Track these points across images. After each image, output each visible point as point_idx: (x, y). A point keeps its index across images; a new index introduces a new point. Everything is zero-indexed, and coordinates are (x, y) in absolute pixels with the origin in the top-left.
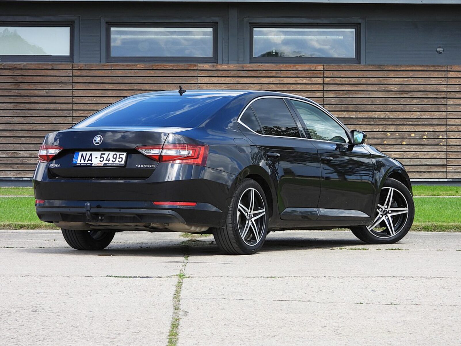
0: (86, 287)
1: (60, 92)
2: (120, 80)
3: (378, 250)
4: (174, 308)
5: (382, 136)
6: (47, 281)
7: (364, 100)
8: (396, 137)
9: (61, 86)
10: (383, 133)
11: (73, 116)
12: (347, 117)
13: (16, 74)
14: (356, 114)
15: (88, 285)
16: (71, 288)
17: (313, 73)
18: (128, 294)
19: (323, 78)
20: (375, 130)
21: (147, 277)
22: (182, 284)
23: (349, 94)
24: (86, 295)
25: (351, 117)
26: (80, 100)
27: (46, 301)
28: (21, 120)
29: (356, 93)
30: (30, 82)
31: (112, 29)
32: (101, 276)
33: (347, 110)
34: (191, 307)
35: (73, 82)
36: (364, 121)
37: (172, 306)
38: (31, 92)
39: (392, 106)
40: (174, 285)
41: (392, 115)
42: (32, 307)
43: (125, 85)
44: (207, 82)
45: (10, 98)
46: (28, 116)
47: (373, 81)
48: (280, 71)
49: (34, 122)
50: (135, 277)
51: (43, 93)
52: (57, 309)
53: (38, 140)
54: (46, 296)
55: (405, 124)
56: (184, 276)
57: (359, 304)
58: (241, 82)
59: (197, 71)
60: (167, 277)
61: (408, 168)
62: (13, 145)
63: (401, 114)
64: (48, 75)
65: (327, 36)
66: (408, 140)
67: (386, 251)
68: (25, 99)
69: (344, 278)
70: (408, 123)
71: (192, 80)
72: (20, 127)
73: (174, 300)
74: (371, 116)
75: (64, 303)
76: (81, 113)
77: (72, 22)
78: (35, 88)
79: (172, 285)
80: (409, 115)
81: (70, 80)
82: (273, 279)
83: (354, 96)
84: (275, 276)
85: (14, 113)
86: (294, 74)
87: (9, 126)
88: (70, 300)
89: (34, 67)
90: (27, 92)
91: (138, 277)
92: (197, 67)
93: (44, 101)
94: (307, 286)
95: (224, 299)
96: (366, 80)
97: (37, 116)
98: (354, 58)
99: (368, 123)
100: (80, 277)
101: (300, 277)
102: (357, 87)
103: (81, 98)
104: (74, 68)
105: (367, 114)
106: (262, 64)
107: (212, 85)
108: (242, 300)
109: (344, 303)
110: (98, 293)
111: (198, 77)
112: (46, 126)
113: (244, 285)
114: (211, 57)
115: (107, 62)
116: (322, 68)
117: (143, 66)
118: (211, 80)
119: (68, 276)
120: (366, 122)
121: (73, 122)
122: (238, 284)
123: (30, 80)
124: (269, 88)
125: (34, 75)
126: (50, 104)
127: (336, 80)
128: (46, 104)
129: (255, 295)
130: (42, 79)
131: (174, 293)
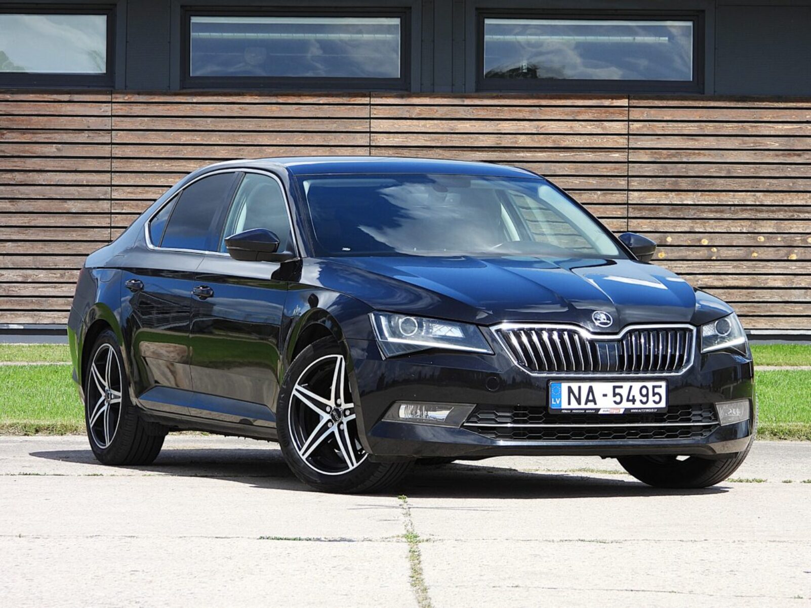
0: (226, 559)
1: (85, 149)
2: (209, 124)
3: (785, 482)
5: (748, 241)
6: (143, 547)
7: (712, 168)
8: (777, 244)
9: (89, 136)
10: (749, 235)
11: (113, 197)
12: (675, 203)
14: (695, 197)
15: (228, 556)
16: (195, 563)
17: (606, 112)
18: (316, 576)
19: (627, 123)
20: (733, 230)
21: (343, 540)
22: (419, 555)
23: (681, 155)
24: (232, 578)
25: (685, 202)
26: (128, 164)
27: (153, 590)
29: (694, 154)
30: (24, 128)
31: (194, 20)
32: (249, 538)
33: (677, 188)
35: (113, 128)
36: (711, 211)
37: (416, 603)
38: (27, 148)
39: (768, 180)
40: (404, 556)
41: (769, 199)
42: (128, 602)
43: (220, 136)
44: (388, 130)
46: (20, 197)
47: (729, 129)
48: (538, 108)
49: (31, 210)
50: (319, 540)
51: (52, 150)
53: (41, 247)
54: (151, 579)
55: (796, 217)
56: (418, 539)
57: (795, 598)
58: (458, 129)
59: (368, 107)
60: (384, 539)
61: (801, 308)
63: (788, 197)
64: (62, 114)
65: (636, 36)
66: (802, 250)
67: (804, 484)
68: (15, 162)
69: (746, 545)
70: (802, 216)
71: (358, 126)
73: (415, 589)
74: (726, 201)
75: (192, 593)
76: (129, 193)
77: (111, 5)
78: (34, 140)
79: (401, 557)
80: (803, 199)
81: (107, 123)
82: (602, 544)
83: (691, 160)
84: (605, 538)
86: (567, 114)
88: (203, 588)
89: (33, 97)
90: (18, 148)
91: (323, 539)
92: (368, 99)
93: (54, 167)
94: (678, 560)
95: (516, 587)
96: (715, 128)
97: (38, 197)
98: (690, 82)
99: (718, 215)
100: (207, 540)
101: (656, 541)
102: (697, 140)
103: (130, 162)
104: (114, 100)
105: (718, 196)
106: (501, 94)
107: (400, 135)
108: (554, 588)
109: (764, 596)
110: (254, 574)
111: (370, 118)
112: (58, 219)
113: (548, 557)
114: (398, 78)
115: (184, 88)
116: (625, 102)
117: (257, 97)
118: (396, 126)
119: (181, 537)
120: (715, 214)
121: (113, 211)
122: (536, 556)
123: (25, 123)
124: (516, 142)
125: (34, 113)
126: (65, 173)
127: (654, 126)
128: (58, 173)
129: (578, 579)
130: (50, 121)
131: (410, 574)
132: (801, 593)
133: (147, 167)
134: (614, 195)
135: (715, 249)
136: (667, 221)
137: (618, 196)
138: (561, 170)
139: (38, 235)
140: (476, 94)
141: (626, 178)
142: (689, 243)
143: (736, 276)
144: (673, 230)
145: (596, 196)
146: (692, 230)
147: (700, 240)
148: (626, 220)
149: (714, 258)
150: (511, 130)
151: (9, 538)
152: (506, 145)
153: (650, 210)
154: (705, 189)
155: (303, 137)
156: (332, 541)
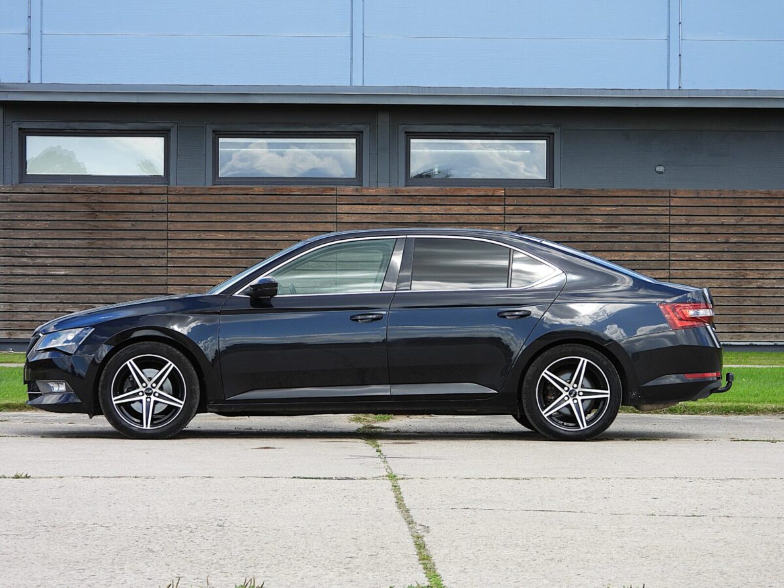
0: (274, 491)
1: (151, 225)
2: (232, 208)
4: (406, 522)
6: (217, 484)
7: (559, 236)
9: (153, 217)
11: (169, 256)
13: (92, 200)
15: (274, 489)
16: (254, 494)
17: (490, 200)
18: (334, 502)
19: (503, 206)
21: (347, 478)
22: (399, 489)
24: (280, 504)
26: (179, 235)
27: (230, 512)
28: (98, 262)
30: (111, 211)
31: (221, 140)
32: (286, 478)
34: (429, 520)
35: (168, 211)
37: (403, 519)
38: (112, 224)
40: (390, 489)
42: (215, 520)
44: (348, 212)
45: (83, 233)
46: (108, 256)
47: (571, 210)
48: (446, 197)
49: (115, 264)
50: (332, 478)
51: (128, 225)
52: (250, 523)
54: (226, 504)
56: (396, 478)
57: (650, 515)
58: (393, 211)
59: (335, 196)
60: (373, 478)
64: (135, 202)
68: (105, 233)
69: (611, 480)
71: (328, 209)
72: (97, 271)
73: (401, 510)
75: (255, 514)
76: (179, 253)
77: (167, 131)
78: (117, 219)
79: (387, 489)
81: (165, 208)
82: (517, 480)
84: (518, 477)
86: (465, 201)
87: (83, 270)
88: (262, 510)
89: (116, 191)
90: (106, 224)
91: (334, 478)
92: (335, 191)
93: (131, 237)
94: (569, 491)
95: (467, 508)
96: (561, 209)
97: (120, 256)
98: (544, 180)
100: (259, 479)
101: (552, 479)
102: (549, 218)
103: (180, 233)
104: (168, 193)
106: (422, 188)
107: (356, 215)
108: (492, 510)
109: (630, 514)
110: (293, 501)
111: (337, 204)
113: (483, 489)
114: (354, 178)
115: (214, 185)
116: (502, 193)
117: (262, 190)
118: (353, 209)
119: (241, 477)
121: (169, 265)
122: (476, 488)
123: (111, 208)
124: (431, 220)
125: (117, 201)
126: (137, 241)
127: (521, 208)
128: (132, 241)
129: (506, 503)
130: (127, 207)
131: (395, 501)
132: (653, 512)
140: (405, 188)
150: (428, 211)
151: (129, 478)
152: (425, 222)
155: (293, 216)
156: (341, 479)
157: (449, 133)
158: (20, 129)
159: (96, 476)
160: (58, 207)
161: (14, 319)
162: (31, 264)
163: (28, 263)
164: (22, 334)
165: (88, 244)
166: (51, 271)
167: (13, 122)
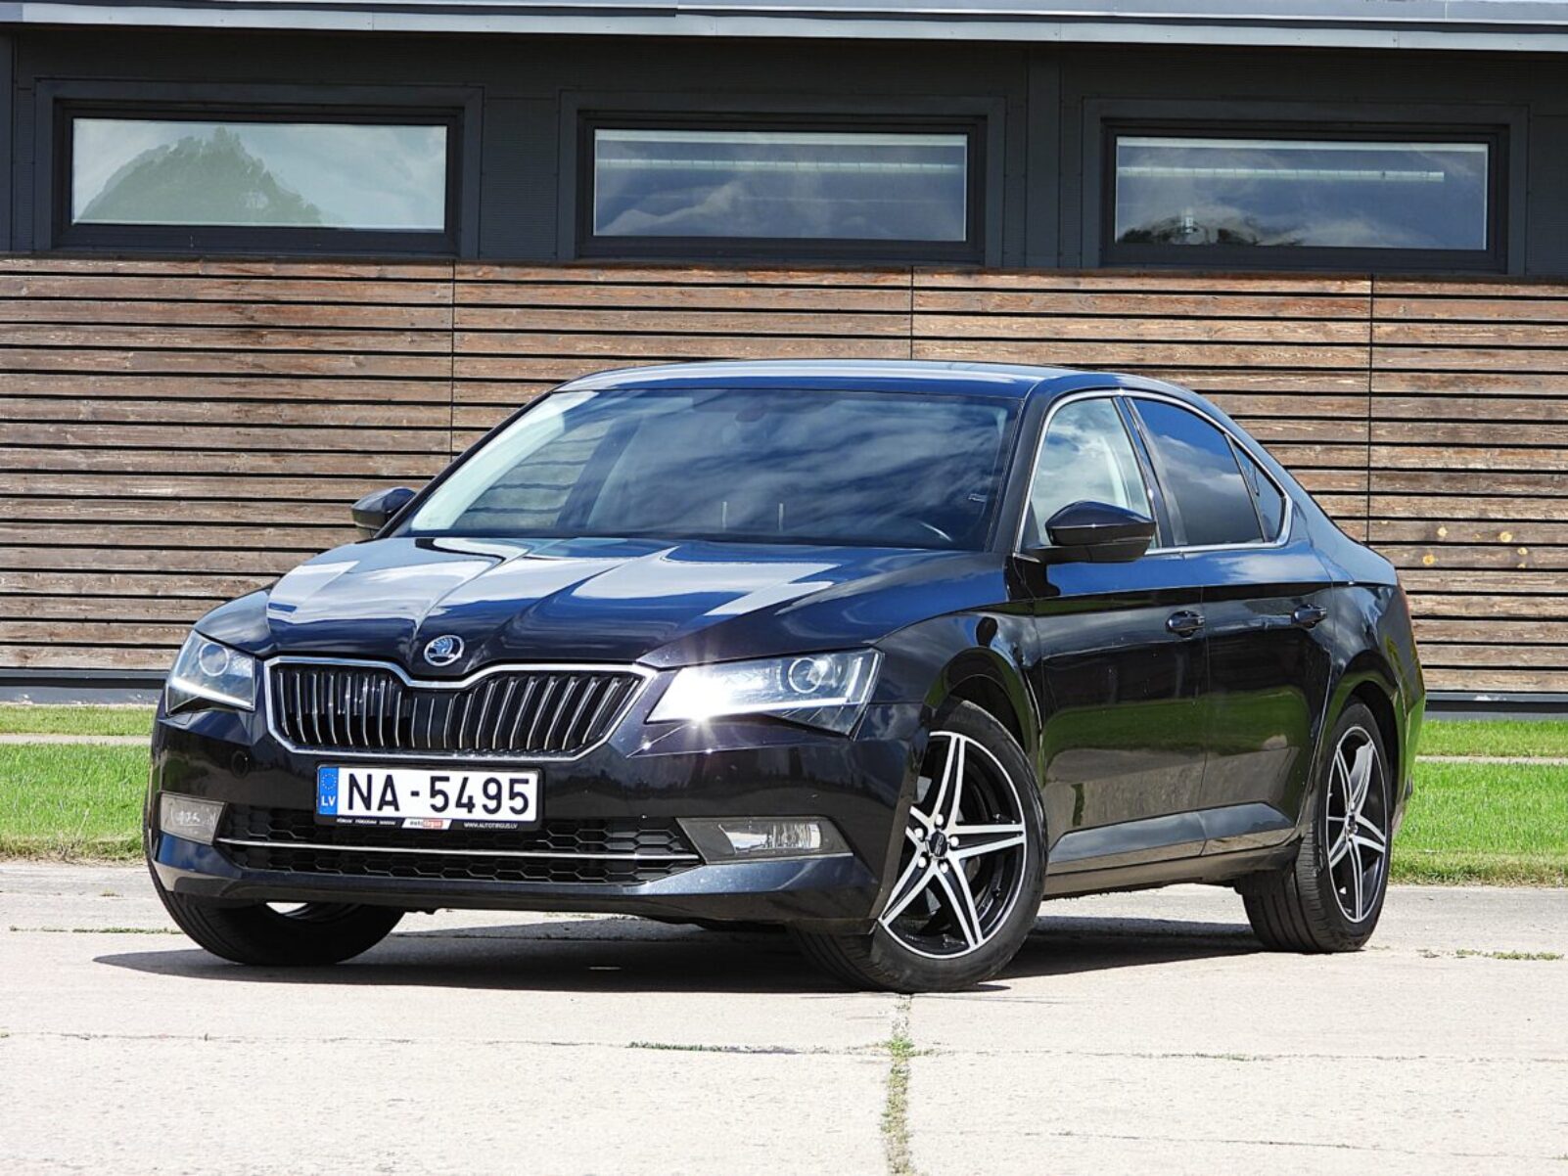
0: (562, 1081)
1: (407, 363)
2: (626, 320)
4: (889, 1166)
6: (418, 1059)
7: (1520, 406)
9: (412, 341)
11: (454, 449)
12: (1454, 467)
13: (249, 295)
14: (1488, 455)
15: (567, 1076)
16: (507, 1087)
17: (1331, 305)
18: (716, 1112)
19: (1368, 324)
20: (1557, 516)
21: (777, 1050)
22: (906, 1078)
23: (1464, 382)
24: (567, 1114)
25: (1471, 466)
26: (483, 391)
27: (423, 1133)
28: (266, 463)
29: (1488, 380)
30: (299, 324)
31: (601, 135)
32: (611, 1045)
33: (1457, 441)
34: (952, 1163)
35: (456, 326)
36: (1518, 483)
37: (883, 1159)
38: (303, 361)
40: (879, 1079)
42: (375, 1153)
43: (645, 342)
44: (943, 334)
45: (224, 383)
46: (291, 447)
47: (1551, 335)
48: (1211, 297)
49: (310, 470)
50: (735, 1050)
51: (347, 365)
52: (467, 1164)
54: (422, 1113)
56: (911, 1050)
57: (1559, 1159)
58: (1067, 333)
59: (909, 292)
60: (848, 1050)
62: (235, 553)
64: (366, 301)
65: (1387, 169)
68: (281, 385)
69: (1493, 1066)
71: (890, 326)
72: (259, 487)
73: (887, 1135)
74: (1545, 465)
75: (489, 1140)
77: (454, 108)
78: (316, 346)
79: (873, 1080)
81: (444, 318)
82: (1236, 1062)
83: (1481, 392)
84: (1243, 1052)
85: (240, 438)
86: (1262, 308)
87: (221, 485)
88: (511, 1131)
89: (313, 270)
90: (286, 360)
91: (742, 1048)
92: (909, 277)
93: (350, 394)
94: (1364, 1091)
95: (1067, 1134)
96: (1527, 334)
97: (322, 448)
98: (1482, 251)
99: (1531, 490)
100: (536, 1048)
101: (1333, 1058)
102: (1494, 356)
103: (486, 387)
104: (458, 277)
105: (1530, 455)
106: (1145, 271)
107: (964, 343)
108: (1135, 1138)
109: (1506, 1155)
110: (605, 1108)
111: (913, 312)
112: (357, 487)
113: (1134, 1083)
114: (962, 242)
115: (581, 257)
116: (1364, 286)
117: (711, 273)
118: (958, 326)
119: (490, 1043)
120: (1525, 488)
122: (1112, 1081)
123: (300, 316)
124: (1171, 357)
125: (316, 299)
126: (369, 406)
127: (1416, 329)
128: (357, 406)
129: (1179, 1122)
130: (345, 314)
131: (884, 1110)
133: (516, 396)
134: (1345, 452)
135: (1523, 551)
136: (1439, 499)
137: (1352, 453)
138: (1251, 407)
139: (322, 515)
140: (1101, 271)
141: (1367, 423)
142: (1478, 538)
143: (1562, 599)
144: (1448, 516)
145: (1312, 454)
146: (1484, 517)
147: (1497, 534)
148: (1365, 497)
149: (1522, 566)
150: (1163, 334)
151: (186, 1041)
152: (1153, 363)
153: (1409, 479)
154: (1506, 442)
155: (793, 345)
156: (760, 1052)
157: (1222, 121)
158: (56, 100)
159: (100, 1033)
160: (158, 312)
161: (35, 615)
162: (83, 467)
163: (77, 464)
164: (55, 655)
165: (236, 415)
166: (137, 487)
167: (39, 80)
